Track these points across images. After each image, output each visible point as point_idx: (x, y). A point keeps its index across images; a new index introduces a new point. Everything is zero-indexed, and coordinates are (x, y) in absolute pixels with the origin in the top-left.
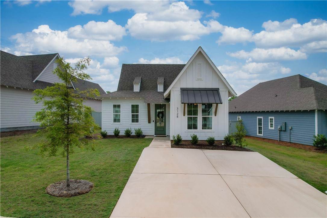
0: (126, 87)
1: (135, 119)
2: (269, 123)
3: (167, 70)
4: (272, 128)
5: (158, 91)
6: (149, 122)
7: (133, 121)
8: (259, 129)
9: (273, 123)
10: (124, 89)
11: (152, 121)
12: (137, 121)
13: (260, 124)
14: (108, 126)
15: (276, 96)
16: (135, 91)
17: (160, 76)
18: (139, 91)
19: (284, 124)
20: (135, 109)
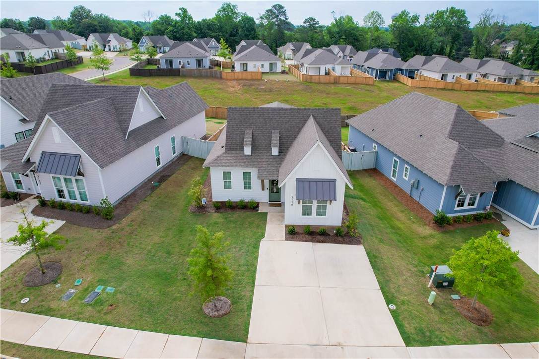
0: (235, 146)
1: (247, 186)
2: (404, 172)
3: (283, 117)
4: (405, 178)
5: (272, 154)
6: (263, 189)
7: (245, 188)
8: (393, 172)
9: (408, 174)
10: (233, 149)
11: (265, 188)
12: (250, 188)
13: (395, 167)
14: (219, 193)
15: (421, 136)
16: (246, 153)
17: (274, 129)
18: (250, 154)
19: (417, 182)
20: (247, 176)
